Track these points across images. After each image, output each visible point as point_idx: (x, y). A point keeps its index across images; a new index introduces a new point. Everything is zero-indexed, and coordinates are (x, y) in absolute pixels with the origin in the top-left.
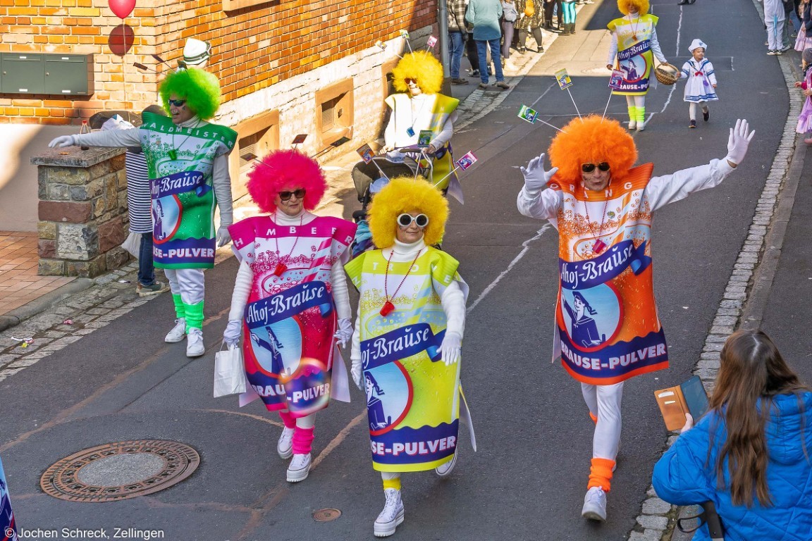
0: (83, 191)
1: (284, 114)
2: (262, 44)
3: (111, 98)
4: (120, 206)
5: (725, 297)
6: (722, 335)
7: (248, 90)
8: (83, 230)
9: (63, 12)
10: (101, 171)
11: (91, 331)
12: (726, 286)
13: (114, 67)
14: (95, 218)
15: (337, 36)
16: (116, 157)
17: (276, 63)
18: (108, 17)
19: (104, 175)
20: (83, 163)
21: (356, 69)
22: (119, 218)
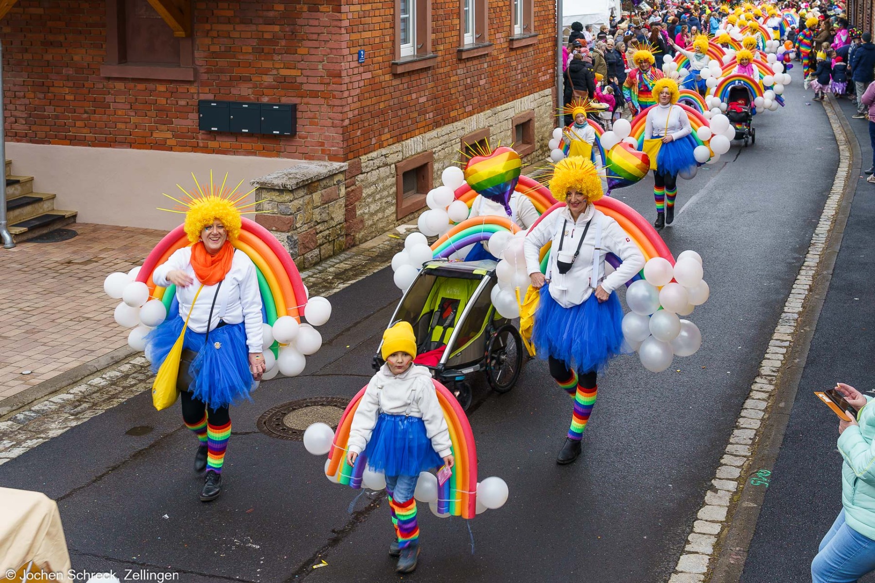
0: (287, 207)
1: (437, 154)
2: (423, 100)
3: (309, 138)
4: (314, 220)
5: (785, 310)
6: (783, 341)
7: (409, 134)
8: (288, 237)
9: (274, 72)
10: (301, 193)
12: (786, 301)
13: (310, 114)
14: (297, 228)
15: (478, 95)
16: (312, 182)
17: (431, 115)
18: (307, 76)
19: (303, 196)
20: (288, 186)
21: (492, 121)
22: (314, 229)
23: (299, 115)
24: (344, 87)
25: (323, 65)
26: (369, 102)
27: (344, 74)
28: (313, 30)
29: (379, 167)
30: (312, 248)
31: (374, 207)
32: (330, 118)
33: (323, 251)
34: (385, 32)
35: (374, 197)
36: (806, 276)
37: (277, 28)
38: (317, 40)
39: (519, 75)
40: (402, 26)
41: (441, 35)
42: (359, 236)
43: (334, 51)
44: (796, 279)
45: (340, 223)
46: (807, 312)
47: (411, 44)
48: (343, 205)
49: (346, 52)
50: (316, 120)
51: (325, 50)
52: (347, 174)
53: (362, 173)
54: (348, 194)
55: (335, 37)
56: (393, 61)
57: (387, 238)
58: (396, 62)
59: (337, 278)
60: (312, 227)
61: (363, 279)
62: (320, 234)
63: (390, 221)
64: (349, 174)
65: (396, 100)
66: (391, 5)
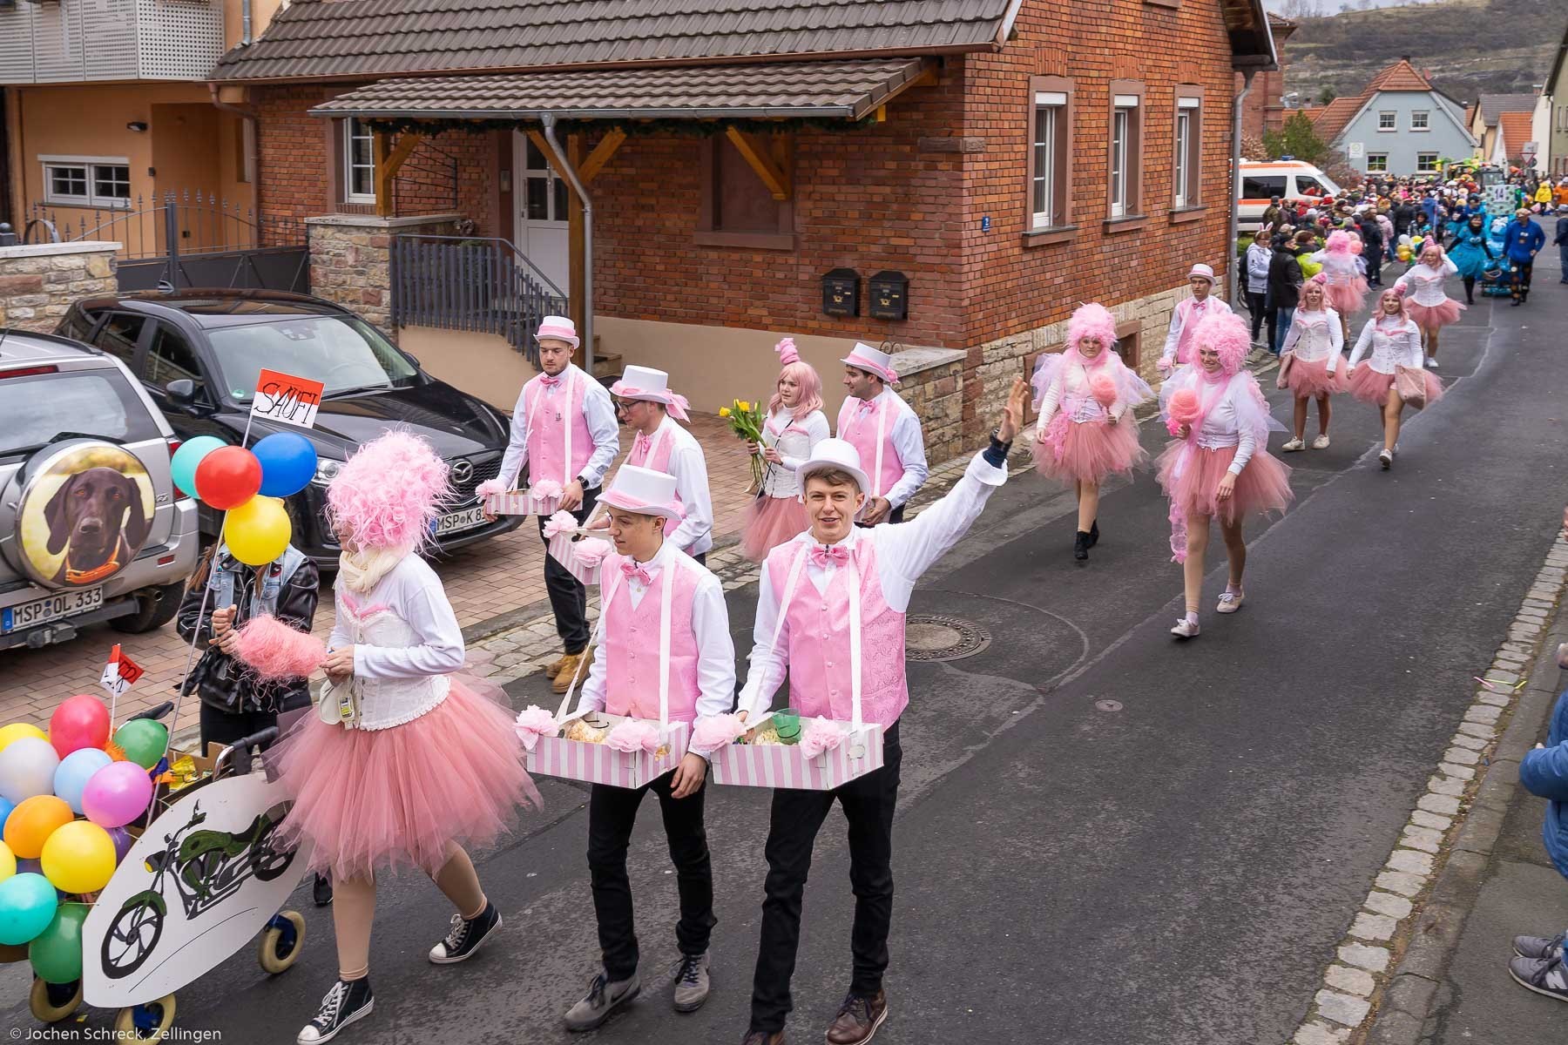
2: (1059, 280)
3: (922, 320)
7: (1041, 322)
9: (884, 241)
10: (911, 382)
13: (924, 292)
15: (1127, 279)
16: (925, 371)
17: (1069, 300)
18: (922, 247)
21: (1144, 312)
23: (911, 291)
24: (964, 260)
25: (940, 234)
26: (993, 280)
27: (965, 244)
28: (930, 191)
29: (1003, 359)
32: (946, 297)
33: (935, 453)
34: (1015, 196)
35: (997, 394)
37: (887, 190)
38: (934, 204)
41: (1083, 203)
42: (978, 438)
43: (954, 217)
45: (956, 421)
47: (1046, 213)
48: (960, 401)
49: (967, 218)
50: (931, 298)
51: (943, 216)
52: (966, 363)
53: (983, 364)
54: (966, 387)
55: (955, 200)
56: (1024, 232)
58: (1028, 233)
64: (968, 365)
65: (1026, 279)
66: (1022, 163)
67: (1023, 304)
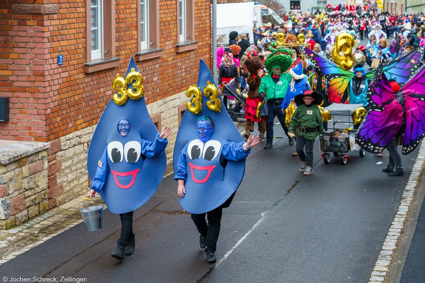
0: (2, 178)
2: (108, 93)
3: (19, 123)
4: (23, 188)
5: (383, 248)
6: (381, 272)
8: (2, 201)
10: (13, 166)
11: (6, 261)
12: (384, 242)
13: (20, 105)
14: (9, 194)
15: (152, 89)
16: (21, 158)
18: (17, 76)
19: (14, 169)
20: (2, 162)
21: (163, 108)
22: (23, 195)
23: (11, 106)
24: (47, 84)
25: (30, 67)
26: (66, 95)
27: (46, 73)
28: (22, 39)
29: (74, 146)
30: (22, 210)
31: (70, 177)
32: (35, 108)
33: (30, 212)
34: (79, 41)
35: (71, 168)
36: (399, 222)
38: (25, 48)
39: (184, 73)
40: (92, 36)
41: (122, 43)
42: (59, 199)
43: (39, 56)
44: (391, 225)
45: (44, 190)
46: (399, 249)
47: (99, 50)
48: (47, 176)
49: (48, 56)
50: (25, 110)
51: (31, 55)
52: (49, 151)
53: (61, 151)
54: (50, 167)
55: (39, 45)
56: (85, 64)
57: (81, 200)
58: (88, 64)
59: (42, 233)
60: (21, 193)
61: (62, 233)
62: (28, 199)
63: (84, 187)
64: (52, 151)
65: (88, 94)
66: (83, 19)
67: (86, 109)
